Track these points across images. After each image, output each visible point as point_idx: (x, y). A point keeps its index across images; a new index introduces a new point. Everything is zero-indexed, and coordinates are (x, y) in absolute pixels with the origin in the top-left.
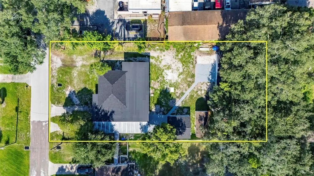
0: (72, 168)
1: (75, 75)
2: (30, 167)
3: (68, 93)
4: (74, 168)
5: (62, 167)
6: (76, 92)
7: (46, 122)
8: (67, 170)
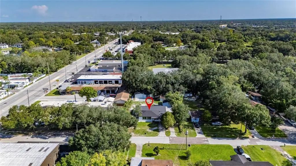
1: (139, 128)
2: (202, 144)
3: (150, 131)
6: (150, 128)
7: (170, 138)
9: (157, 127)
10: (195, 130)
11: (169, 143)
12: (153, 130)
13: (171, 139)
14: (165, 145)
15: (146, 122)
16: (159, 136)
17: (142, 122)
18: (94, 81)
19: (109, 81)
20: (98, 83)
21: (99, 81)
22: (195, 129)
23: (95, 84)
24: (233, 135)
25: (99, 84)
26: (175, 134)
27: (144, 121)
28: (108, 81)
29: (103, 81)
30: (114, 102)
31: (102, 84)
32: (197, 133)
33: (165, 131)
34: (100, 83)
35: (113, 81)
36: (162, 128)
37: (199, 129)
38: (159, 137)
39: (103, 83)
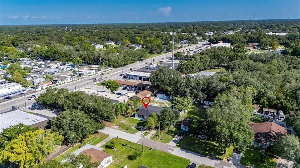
0: (177, 138)
4: (177, 137)
5: (173, 140)
8: (177, 140)
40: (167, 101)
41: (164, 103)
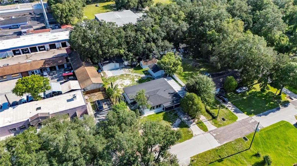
3: (176, 129)
6: (171, 123)
7: (212, 135)
8: (233, 109)
9: (178, 120)
10: (227, 108)
11: (219, 145)
12: (178, 127)
13: (214, 135)
14: (217, 150)
15: (157, 113)
16: (196, 135)
17: (150, 116)
18: (11, 51)
19: (39, 48)
20: (20, 54)
21: (22, 50)
22: (226, 106)
23: (15, 56)
24: (271, 103)
25: (22, 55)
26: (212, 124)
27: (153, 112)
28: (37, 47)
29: (29, 48)
30: (83, 89)
31: (28, 52)
32: (234, 113)
33: (194, 123)
34: (23, 53)
35: (45, 45)
36: (186, 119)
37: (230, 105)
38: (196, 137)
39: (30, 51)
40: (127, 70)
41: (130, 75)
